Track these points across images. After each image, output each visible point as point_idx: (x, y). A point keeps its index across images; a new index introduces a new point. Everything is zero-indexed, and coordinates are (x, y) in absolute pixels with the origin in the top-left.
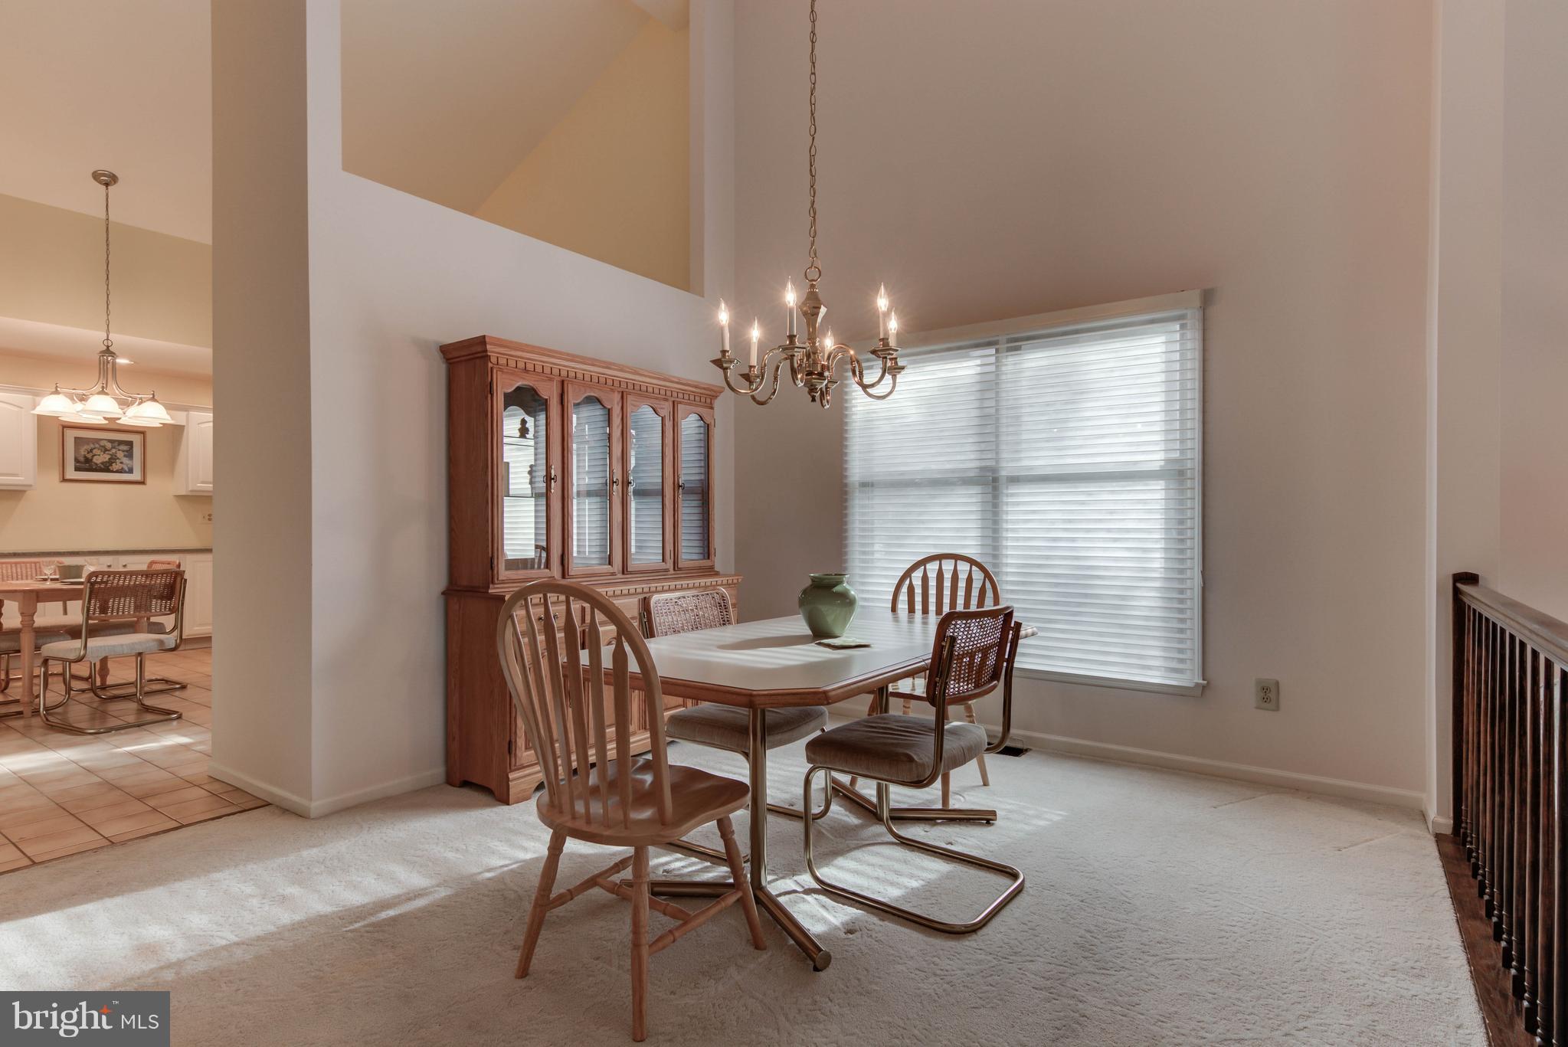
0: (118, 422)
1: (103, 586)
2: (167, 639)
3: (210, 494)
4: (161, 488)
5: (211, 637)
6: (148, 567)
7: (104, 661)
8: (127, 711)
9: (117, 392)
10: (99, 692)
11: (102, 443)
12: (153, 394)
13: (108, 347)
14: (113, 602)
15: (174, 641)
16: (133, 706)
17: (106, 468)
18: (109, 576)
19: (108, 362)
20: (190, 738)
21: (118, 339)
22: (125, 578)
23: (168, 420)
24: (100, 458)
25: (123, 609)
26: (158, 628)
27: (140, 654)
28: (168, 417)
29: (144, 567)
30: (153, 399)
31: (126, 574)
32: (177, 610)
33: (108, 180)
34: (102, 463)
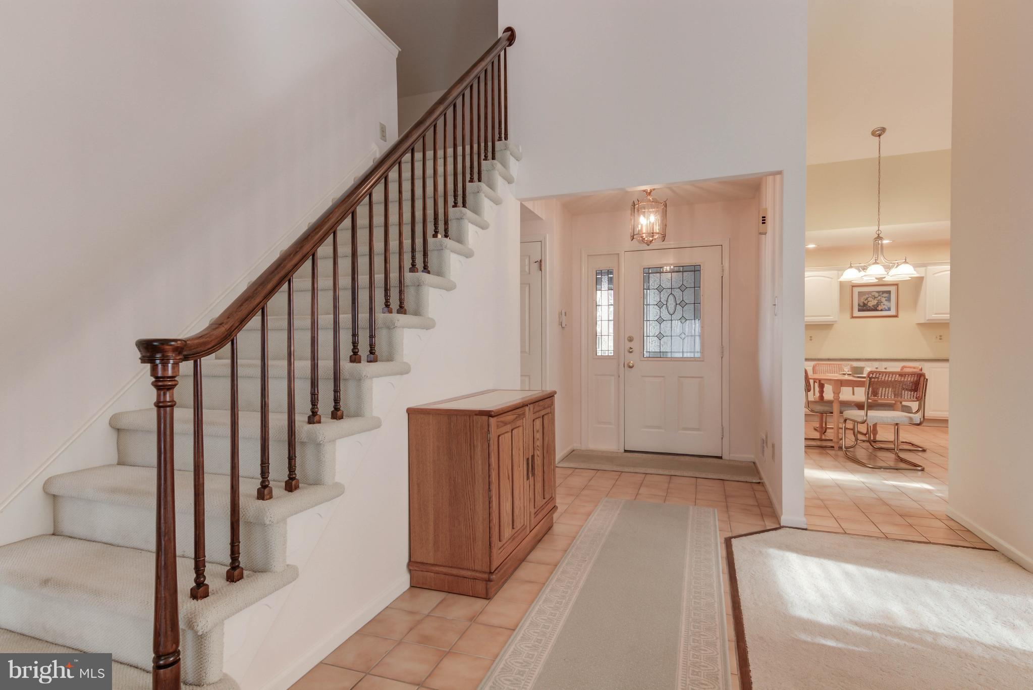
0: (884, 279)
1: (876, 380)
2: (915, 417)
3: (948, 321)
4: (908, 319)
5: (948, 420)
6: (901, 370)
7: (875, 425)
8: (888, 458)
9: (883, 261)
10: (873, 444)
11: (873, 294)
12: (906, 259)
13: (879, 235)
14: (882, 390)
15: (919, 419)
16: (891, 456)
17: (875, 309)
18: (880, 374)
19: (879, 244)
20: (932, 486)
21: (885, 228)
22: (889, 376)
23: (915, 274)
24: (872, 303)
25: (888, 395)
26: (907, 409)
27: (897, 424)
28: (915, 272)
29: (898, 370)
30: (906, 262)
31: (886, 373)
32: (921, 399)
33: (879, 133)
34: (873, 306)
